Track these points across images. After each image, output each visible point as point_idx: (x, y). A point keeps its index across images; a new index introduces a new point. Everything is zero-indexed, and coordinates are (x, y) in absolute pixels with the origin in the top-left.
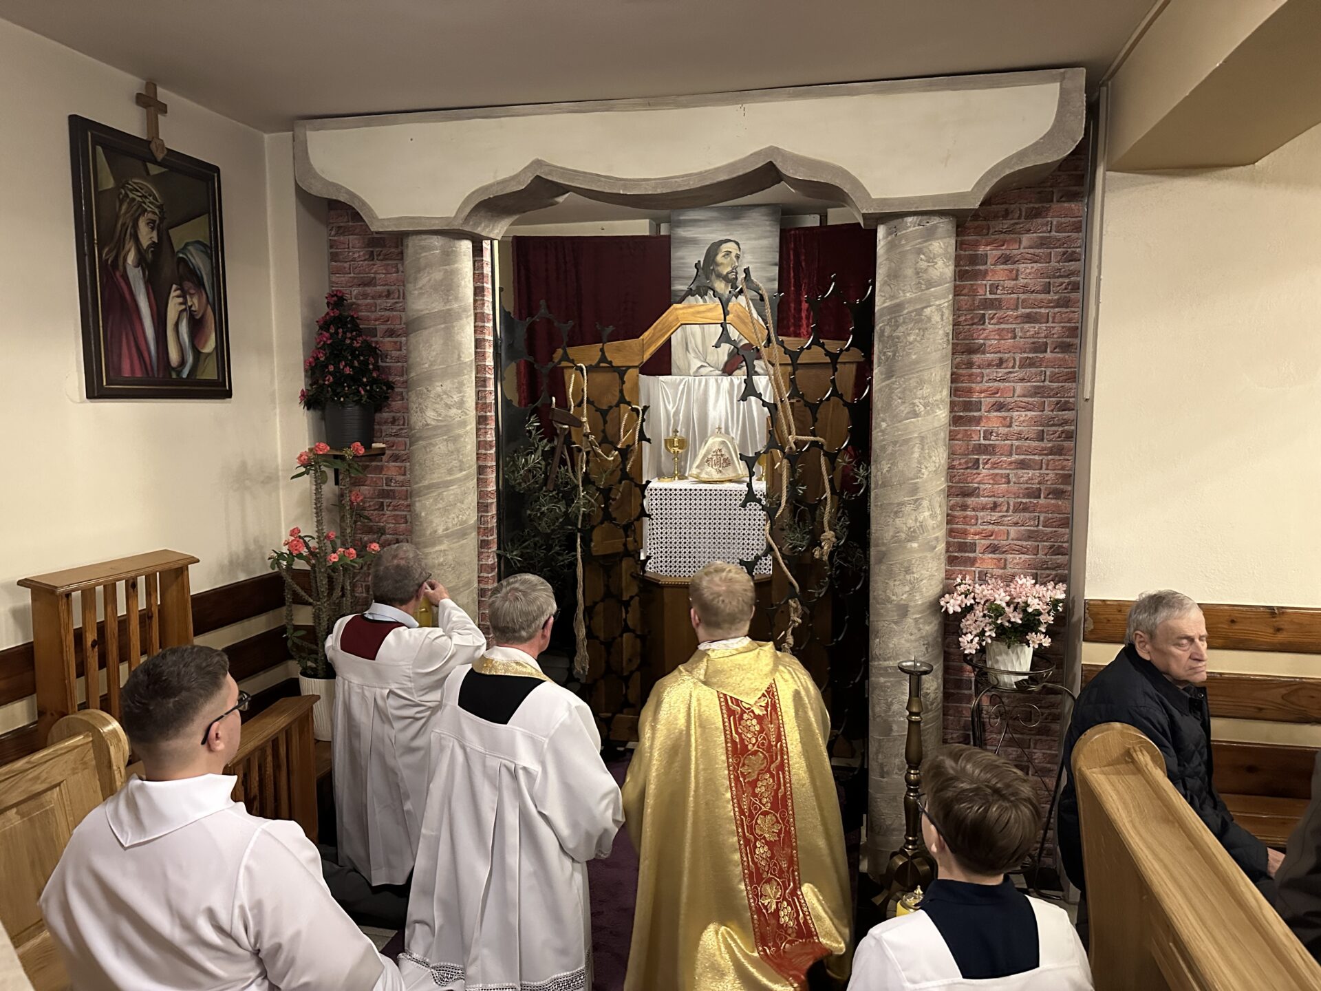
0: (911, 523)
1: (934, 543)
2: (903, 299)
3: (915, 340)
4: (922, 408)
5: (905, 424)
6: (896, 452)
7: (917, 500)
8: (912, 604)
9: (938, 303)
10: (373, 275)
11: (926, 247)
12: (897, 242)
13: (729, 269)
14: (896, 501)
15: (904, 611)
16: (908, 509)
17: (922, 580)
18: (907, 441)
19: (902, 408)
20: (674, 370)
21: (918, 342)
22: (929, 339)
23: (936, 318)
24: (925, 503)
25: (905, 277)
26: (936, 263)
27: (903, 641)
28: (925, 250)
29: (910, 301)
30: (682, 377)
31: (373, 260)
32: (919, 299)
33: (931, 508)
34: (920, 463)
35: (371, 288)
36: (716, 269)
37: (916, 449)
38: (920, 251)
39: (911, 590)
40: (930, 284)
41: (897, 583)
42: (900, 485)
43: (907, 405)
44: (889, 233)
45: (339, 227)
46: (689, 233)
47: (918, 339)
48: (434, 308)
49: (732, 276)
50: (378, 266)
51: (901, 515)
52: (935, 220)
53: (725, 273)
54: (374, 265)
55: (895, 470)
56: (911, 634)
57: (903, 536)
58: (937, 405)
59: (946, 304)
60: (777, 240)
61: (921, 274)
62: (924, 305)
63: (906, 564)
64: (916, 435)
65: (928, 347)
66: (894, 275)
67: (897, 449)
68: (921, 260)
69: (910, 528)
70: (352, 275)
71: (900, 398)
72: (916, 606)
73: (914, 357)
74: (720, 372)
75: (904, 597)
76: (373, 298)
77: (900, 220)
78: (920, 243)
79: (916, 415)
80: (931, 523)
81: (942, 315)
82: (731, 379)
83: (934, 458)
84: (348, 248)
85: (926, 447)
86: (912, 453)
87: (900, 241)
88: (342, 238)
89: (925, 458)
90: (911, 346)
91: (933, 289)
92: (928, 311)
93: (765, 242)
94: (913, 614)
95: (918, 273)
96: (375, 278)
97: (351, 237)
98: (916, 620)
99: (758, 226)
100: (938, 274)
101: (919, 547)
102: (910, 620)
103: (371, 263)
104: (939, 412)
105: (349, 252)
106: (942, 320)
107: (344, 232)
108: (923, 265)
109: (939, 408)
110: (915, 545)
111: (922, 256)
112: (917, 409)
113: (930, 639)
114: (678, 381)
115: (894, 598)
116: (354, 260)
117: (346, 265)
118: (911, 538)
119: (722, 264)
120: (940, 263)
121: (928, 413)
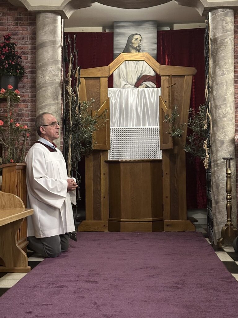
0: (224, 111)
1: (231, 119)
2: (218, 36)
3: (223, 49)
4: (226, 72)
5: (221, 78)
6: (218, 87)
7: (226, 103)
8: (225, 140)
9: (230, 37)
10: (17, 31)
11: (225, 19)
12: (215, 17)
13: (137, 45)
14: (219, 104)
15: (222, 142)
16: (223, 107)
17: (228, 131)
18: (221, 83)
19: (219, 72)
20: (114, 86)
21: (224, 50)
22: (227, 49)
23: (229, 42)
24: (228, 104)
25: (219, 28)
26: (229, 24)
27: (222, 153)
28: (225, 20)
29: (221, 36)
30: (118, 89)
31: (17, 25)
32: (223, 36)
33: (230, 106)
34: (226, 91)
35: (16, 36)
36: (132, 45)
37: (225, 86)
38: (223, 20)
39: (225, 135)
40: (227, 31)
41: (220, 133)
42: (220, 99)
43: (221, 71)
44: (212, 15)
45: (4, 13)
46: (121, 31)
47: (224, 49)
48: (50, 39)
49: (138, 48)
50: (19, 28)
51: (220, 109)
52: (228, 10)
53: (135, 47)
54: (18, 27)
55: (218, 93)
56: (225, 151)
57: (221, 116)
58: (231, 71)
59: (232, 38)
60: (156, 34)
61: (224, 28)
62: (226, 38)
63: (223, 126)
64: (224, 81)
65: (227, 52)
66: (215, 28)
67: (219, 86)
68: (224, 23)
69: (224, 113)
70: (8, 31)
71: (219, 69)
72: (227, 140)
73: (223, 55)
74: (133, 87)
75: (222, 138)
76: (17, 40)
77: (217, 10)
78: (223, 18)
79: (224, 74)
80: (230, 112)
81: (231, 41)
82: (138, 89)
83: (230, 89)
84: (7, 21)
85: (228, 85)
86: (224, 87)
87: (217, 17)
88: (5, 17)
89: (228, 89)
90: (222, 51)
91: (228, 33)
92: (227, 40)
93: (151, 35)
94: (226, 143)
95: (223, 27)
96: (18, 32)
97: (8, 17)
98: (227, 146)
99: (148, 29)
100: (230, 28)
101: (227, 119)
102: (225, 146)
103: (17, 27)
104: (232, 74)
105: (7, 23)
106: (231, 43)
107: (6, 15)
108: (225, 24)
109: (231, 72)
110: (226, 119)
111: (224, 22)
112: (225, 72)
113: (232, 152)
114: (116, 90)
115: (219, 138)
116: (9, 25)
117: (6, 27)
118: (224, 117)
119: (134, 43)
120: (230, 24)
121: (228, 74)
